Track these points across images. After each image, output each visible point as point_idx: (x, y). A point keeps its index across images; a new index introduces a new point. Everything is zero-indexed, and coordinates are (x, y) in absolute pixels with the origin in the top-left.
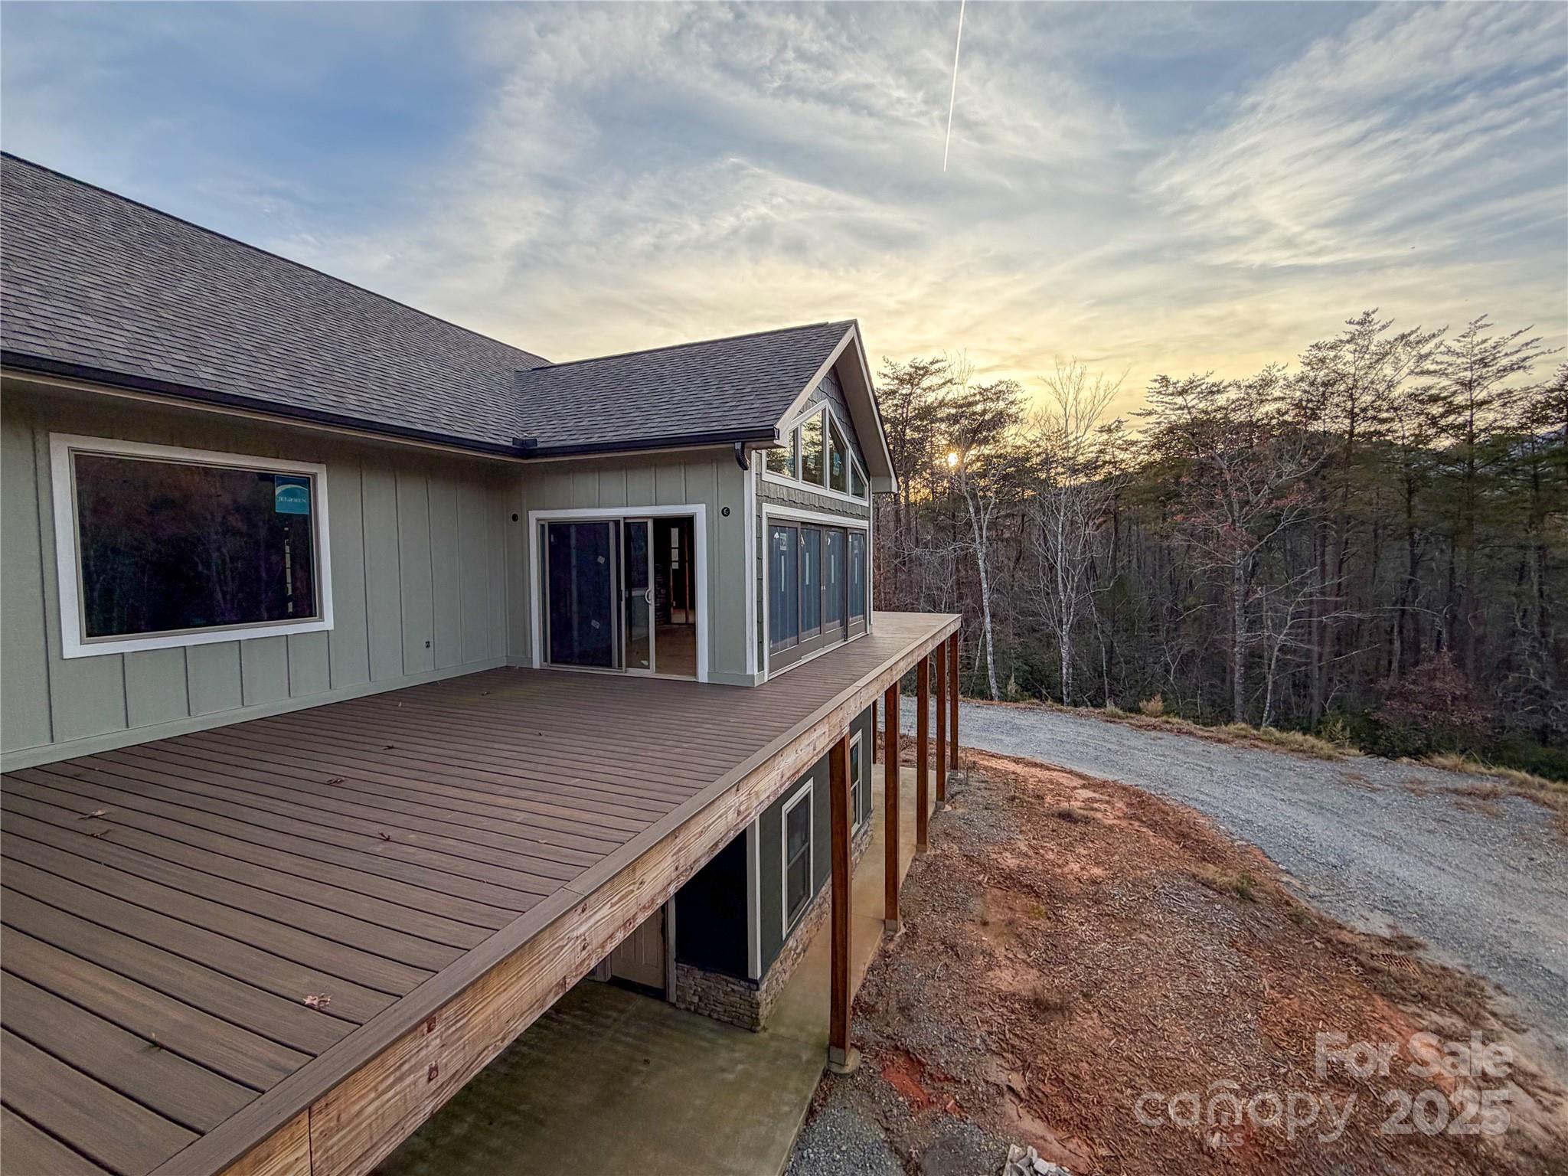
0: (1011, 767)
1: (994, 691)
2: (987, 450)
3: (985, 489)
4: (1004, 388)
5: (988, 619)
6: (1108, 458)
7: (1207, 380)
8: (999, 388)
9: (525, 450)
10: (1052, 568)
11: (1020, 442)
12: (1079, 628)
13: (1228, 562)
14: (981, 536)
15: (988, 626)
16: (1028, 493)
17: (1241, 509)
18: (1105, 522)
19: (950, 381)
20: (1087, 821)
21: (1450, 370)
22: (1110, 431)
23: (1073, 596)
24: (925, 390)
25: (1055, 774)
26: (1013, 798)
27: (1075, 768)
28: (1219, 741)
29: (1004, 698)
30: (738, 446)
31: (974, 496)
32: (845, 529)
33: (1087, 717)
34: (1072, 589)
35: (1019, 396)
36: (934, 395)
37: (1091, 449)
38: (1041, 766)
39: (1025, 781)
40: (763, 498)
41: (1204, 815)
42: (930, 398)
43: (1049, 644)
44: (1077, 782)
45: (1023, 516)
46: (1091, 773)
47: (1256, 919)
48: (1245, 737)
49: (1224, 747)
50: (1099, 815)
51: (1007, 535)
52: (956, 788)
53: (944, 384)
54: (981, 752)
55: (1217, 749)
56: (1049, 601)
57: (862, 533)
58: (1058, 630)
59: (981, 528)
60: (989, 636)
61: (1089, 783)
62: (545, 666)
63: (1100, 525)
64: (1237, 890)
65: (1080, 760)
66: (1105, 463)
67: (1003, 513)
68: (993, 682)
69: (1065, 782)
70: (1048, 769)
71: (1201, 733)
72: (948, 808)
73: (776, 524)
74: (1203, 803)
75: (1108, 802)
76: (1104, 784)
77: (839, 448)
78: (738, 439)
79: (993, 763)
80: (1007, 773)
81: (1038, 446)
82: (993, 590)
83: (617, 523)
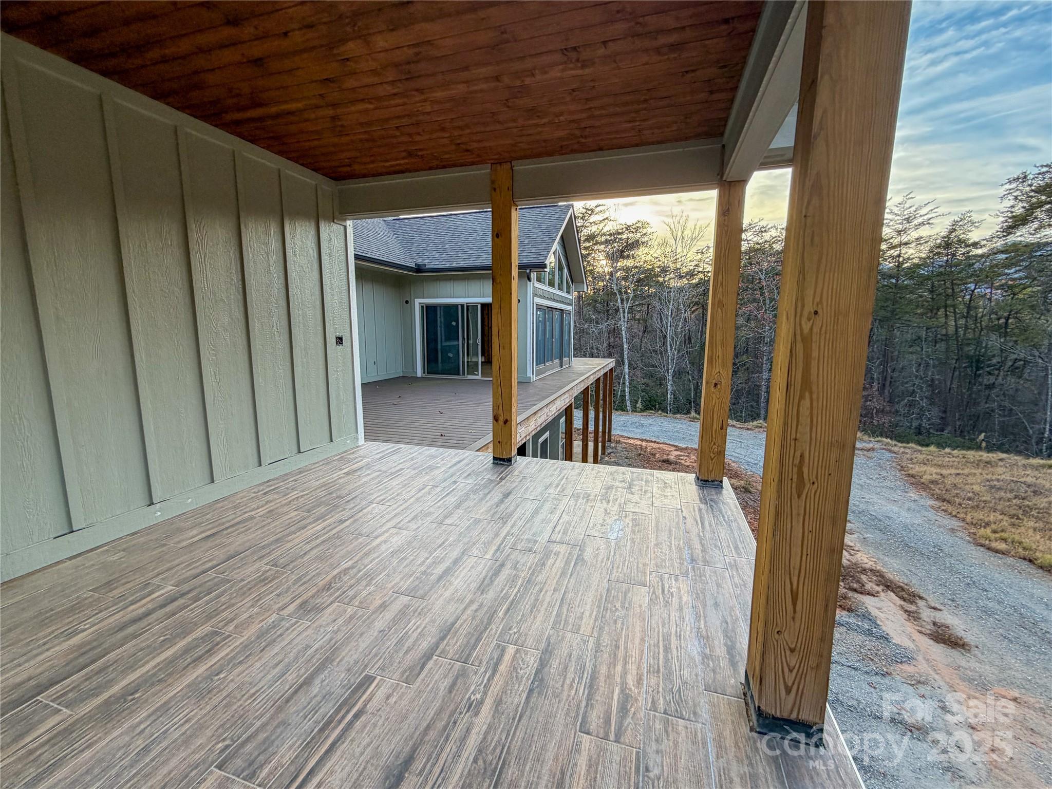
0: (639, 442)
1: (629, 408)
2: (629, 263)
3: (627, 288)
4: (640, 225)
5: (626, 366)
6: (700, 269)
7: (759, 224)
8: (637, 225)
9: (419, 269)
10: (665, 337)
11: (648, 258)
12: (678, 374)
13: (760, 334)
14: (624, 317)
15: (627, 371)
16: (652, 290)
17: (770, 302)
18: (697, 309)
19: (607, 218)
20: (676, 463)
21: (891, 223)
22: (702, 252)
23: (676, 353)
24: (591, 223)
25: (661, 445)
26: (640, 455)
27: (672, 443)
28: (748, 429)
29: (634, 410)
30: (528, 271)
31: (620, 293)
32: (562, 310)
33: (680, 419)
34: (675, 349)
35: (649, 230)
36: (596, 226)
37: (691, 264)
38: (655, 442)
39: (646, 448)
40: (535, 295)
41: (735, 462)
42: (594, 229)
43: (661, 384)
44: (673, 448)
45: (648, 305)
46: (680, 445)
47: (751, 499)
48: (761, 427)
49: (750, 432)
50: (683, 462)
51: (637, 317)
52: (610, 451)
53: (604, 220)
54: (622, 436)
55: (745, 433)
56: (662, 357)
57: (569, 313)
58: (666, 375)
59: (624, 312)
60: (627, 376)
61: (678, 448)
62: (424, 375)
63: (694, 311)
64: (743, 487)
65: (675, 439)
66: (699, 272)
67: (637, 303)
68: (628, 403)
69: (666, 448)
70: (658, 443)
71: (739, 426)
72: (607, 458)
73: (539, 307)
74: (735, 457)
75: (687, 456)
76: (686, 449)
77: (561, 269)
78: (528, 268)
79: (629, 441)
80: (636, 445)
81: (659, 261)
82: (630, 350)
83: (462, 306)
